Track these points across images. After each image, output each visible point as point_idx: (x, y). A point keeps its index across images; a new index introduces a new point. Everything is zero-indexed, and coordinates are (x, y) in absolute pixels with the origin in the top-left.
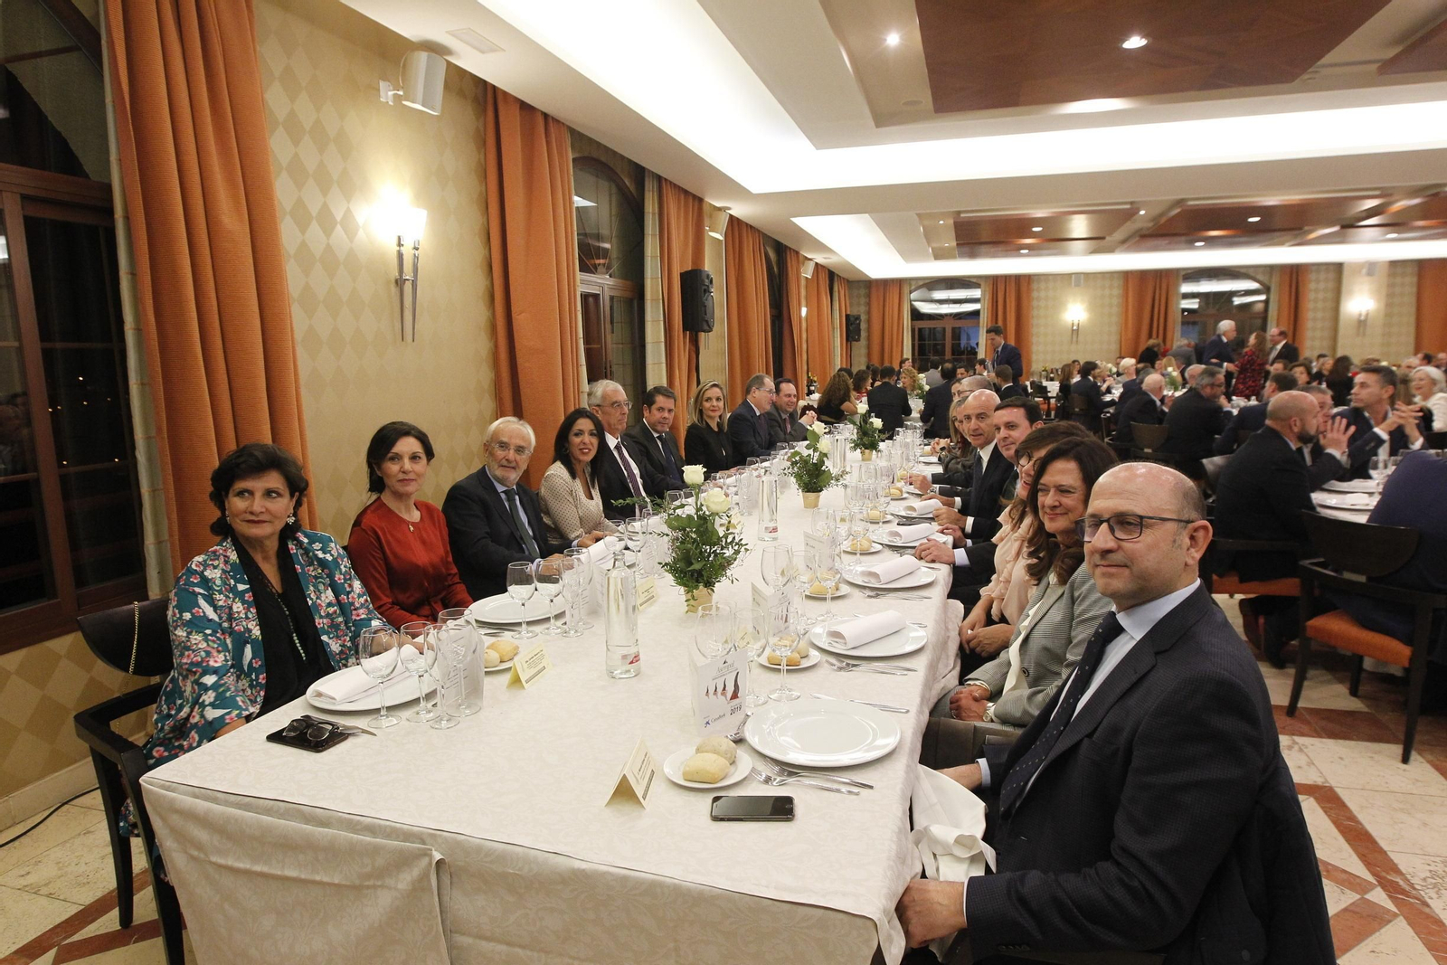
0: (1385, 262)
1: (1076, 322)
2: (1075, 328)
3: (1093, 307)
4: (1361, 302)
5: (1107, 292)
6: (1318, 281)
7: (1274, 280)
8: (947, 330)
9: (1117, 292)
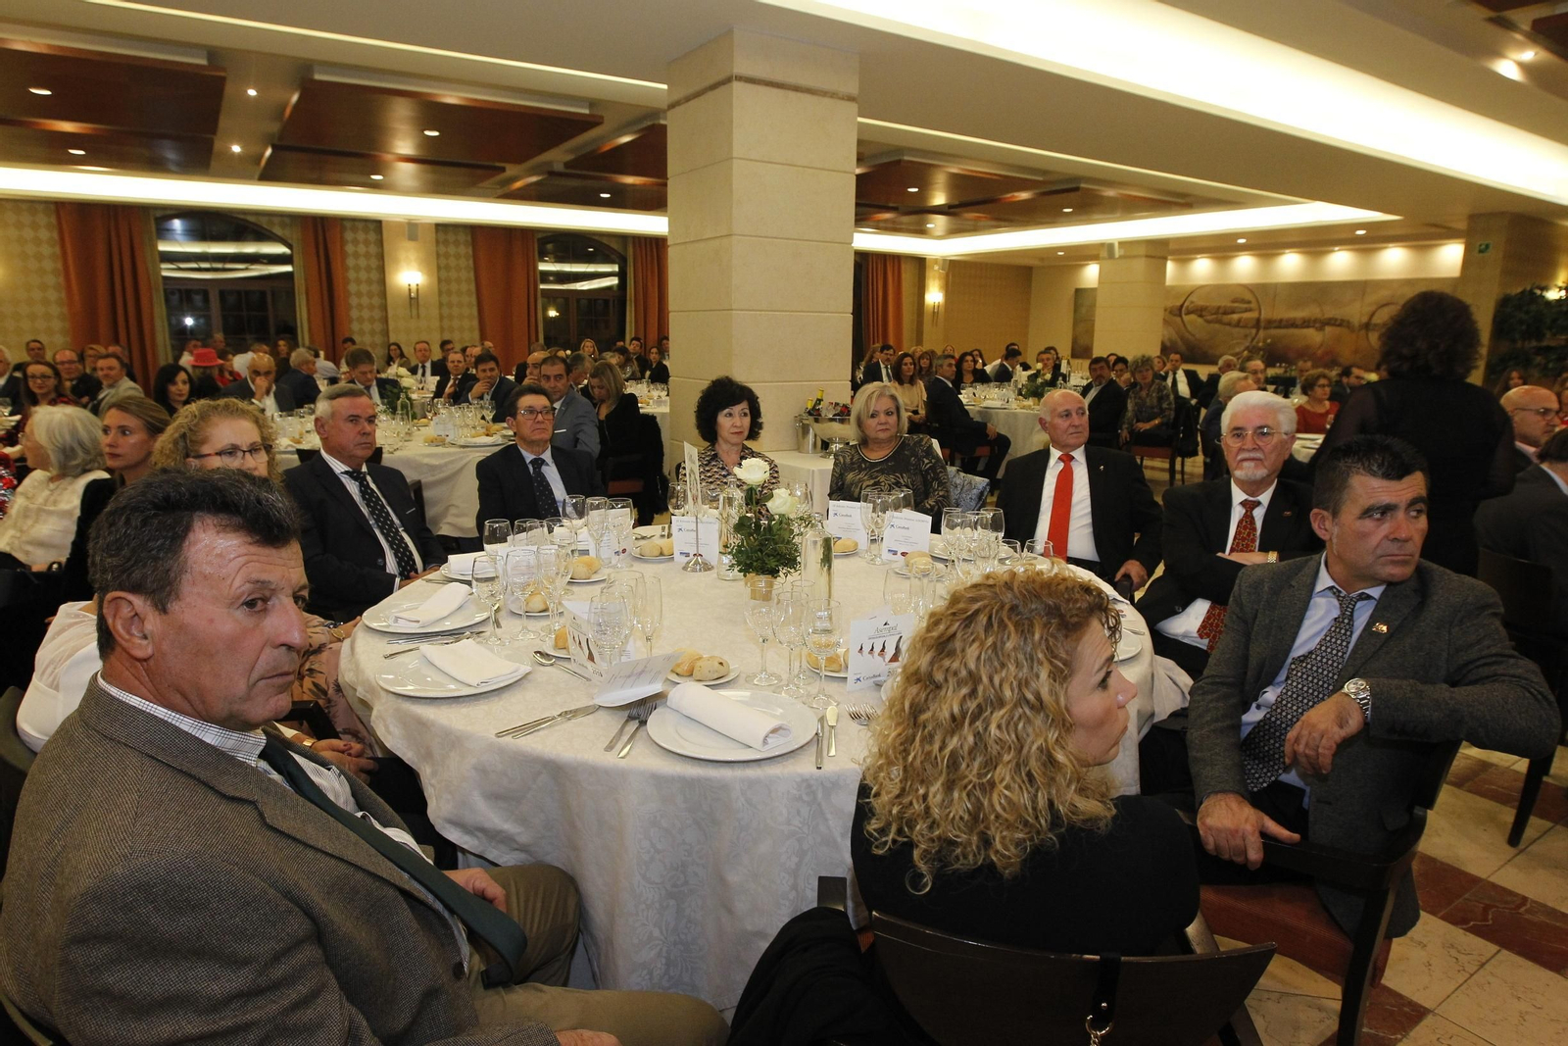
0: (430, 224)
4: (409, 275)
6: (356, 242)
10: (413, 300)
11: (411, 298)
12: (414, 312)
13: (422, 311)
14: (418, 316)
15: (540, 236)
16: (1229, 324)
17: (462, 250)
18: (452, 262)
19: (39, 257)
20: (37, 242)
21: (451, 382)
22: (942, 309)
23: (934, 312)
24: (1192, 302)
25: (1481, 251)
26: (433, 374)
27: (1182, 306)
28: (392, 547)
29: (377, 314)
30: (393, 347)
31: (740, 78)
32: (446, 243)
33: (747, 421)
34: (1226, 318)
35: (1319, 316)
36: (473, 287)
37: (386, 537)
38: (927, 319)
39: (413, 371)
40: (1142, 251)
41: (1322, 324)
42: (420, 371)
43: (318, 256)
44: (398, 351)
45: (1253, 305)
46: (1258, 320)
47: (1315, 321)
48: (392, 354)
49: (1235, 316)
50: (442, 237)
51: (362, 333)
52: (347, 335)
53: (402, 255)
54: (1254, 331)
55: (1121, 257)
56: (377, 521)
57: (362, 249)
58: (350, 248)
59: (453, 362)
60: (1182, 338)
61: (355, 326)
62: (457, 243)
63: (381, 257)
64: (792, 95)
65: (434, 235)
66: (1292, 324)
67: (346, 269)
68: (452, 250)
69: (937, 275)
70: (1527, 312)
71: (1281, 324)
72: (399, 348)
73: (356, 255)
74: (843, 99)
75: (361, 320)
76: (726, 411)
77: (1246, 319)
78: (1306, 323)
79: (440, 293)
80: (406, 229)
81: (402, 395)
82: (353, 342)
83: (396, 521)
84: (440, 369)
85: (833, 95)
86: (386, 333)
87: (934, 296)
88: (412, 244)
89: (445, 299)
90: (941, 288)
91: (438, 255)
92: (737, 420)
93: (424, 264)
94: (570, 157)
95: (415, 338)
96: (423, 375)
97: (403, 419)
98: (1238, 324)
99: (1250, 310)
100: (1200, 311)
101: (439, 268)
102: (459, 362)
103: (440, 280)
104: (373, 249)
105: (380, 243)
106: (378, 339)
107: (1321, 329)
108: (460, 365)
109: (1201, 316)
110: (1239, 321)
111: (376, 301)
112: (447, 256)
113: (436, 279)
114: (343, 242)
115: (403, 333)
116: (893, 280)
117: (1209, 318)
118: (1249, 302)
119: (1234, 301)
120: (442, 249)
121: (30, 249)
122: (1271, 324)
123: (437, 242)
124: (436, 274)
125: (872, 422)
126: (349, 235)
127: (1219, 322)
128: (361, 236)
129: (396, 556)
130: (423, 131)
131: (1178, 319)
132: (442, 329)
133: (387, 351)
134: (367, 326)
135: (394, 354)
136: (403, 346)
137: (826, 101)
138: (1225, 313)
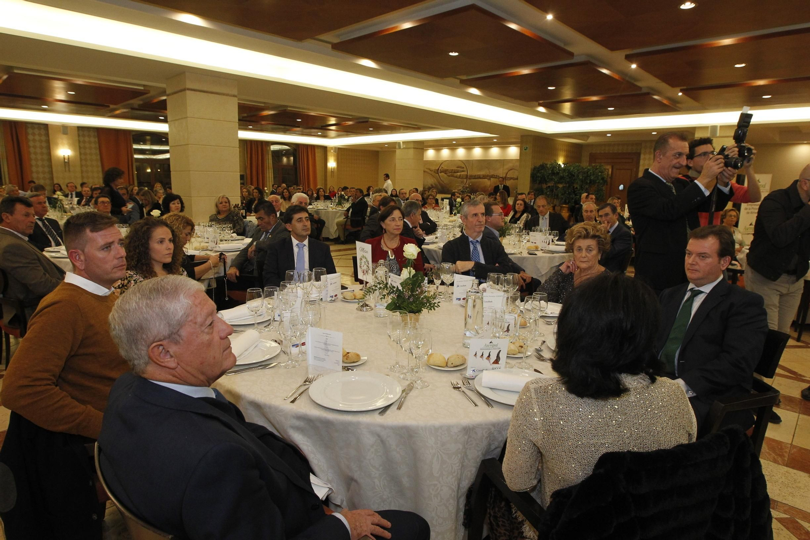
0: (74, 127)
6: (34, 134)
10: (66, 163)
11: (65, 162)
12: (67, 169)
13: (72, 169)
14: (69, 171)
15: (134, 133)
16: (456, 177)
17: (92, 139)
18: (87, 145)
21: (84, 200)
22: (336, 170)
23: (332, 171)
24: (442, 168)
25: (525, 150)
26: (76, 197)
27: (438, 169)
28: (53, 240)
29: (47, 169)
30: (56, 186)
31: (189, 89)
32: (84, 136)
33: (180, 205)
34: (455, 174)
35: (488, 174)
36: (99, 157)
37: (52, 237)
38: (329, 174)
39: (66, 196)
40: (412, 146)
41: (489, 177)
42: (70, 196)
43: (13, 140)
44: (59, 188)
45: (465, 169)
46: (467, 175)
47: (487, 176)
48: (55, 188)
49: (459, 174)
50: (81, 133)
51: (38, 178)
52: (30, 180)
53: (60, 141)
54: (465, 180)
55: (403, 148)
56: (48, 233)
57: (37, 138)
58: (30, 137)
59: (85, 191)
60: (439, 183)
61: (35, 175)
62: (89, 136)
63: (48, 142)
64: (210, 95)
65: (77, 132)
66: (479, 177)
67: (29, 147)
68: (87, 139)
69: (333, 154)
70: (540, 173)
71: (475, 177)
72: (60, 186)
73: (34, 140)
74: (231, 96)
75: (38, 172)
76: (172, 202)
77: (463, 175)
78: (484, 177)
79: (81, 160)
80: (62, 128)
81: (59, 202)
82: (34, 182)
83: (55, 234)
84: (79, 195)
85: (227, 95)
86: (52, 179)
87: (332, 164)
88: (64, 136)
89: (84, 163)
90: (335, 160)
91: (79, 142)
92: (177, 205)
93: (72, 146)
94: (141, 102)
95: (67, 181)
96: (72, 197)
97: (59, 211)
98: (460, 177)
99: (464, 171)
100: (445, 171)
101: (80, 148)
102: (88, 191)
103: (80, 154)
104: (43, 138)
105: (47, 135)
106: (48, 182)
107: (490, 179)
108: (89, 193)
109: (446, 174)
110: (460, 175)
111: (46, 163)
112: (84, 142)
113: (78, 153)
114: (27, 134)
115: (60, 178)
116: (312, 157)
117: (449, 174)
118: (463, 168)
119: (457, 168)
120: (82, 139)
122: (472, 177)
123: (79, 136)
124: (78, 151)
125: (221, 205)
126: (30, 131)
127: (452, 176)
128: (37, 131)
129: (55, 242)
130: (67, 92)
131: (437, 175)
132: (83, 177)
133: (52, 188)
134: (41, 176)
135: (56, 188)
136: (62, 185)
137: (225, 97)
138: (455, 172)
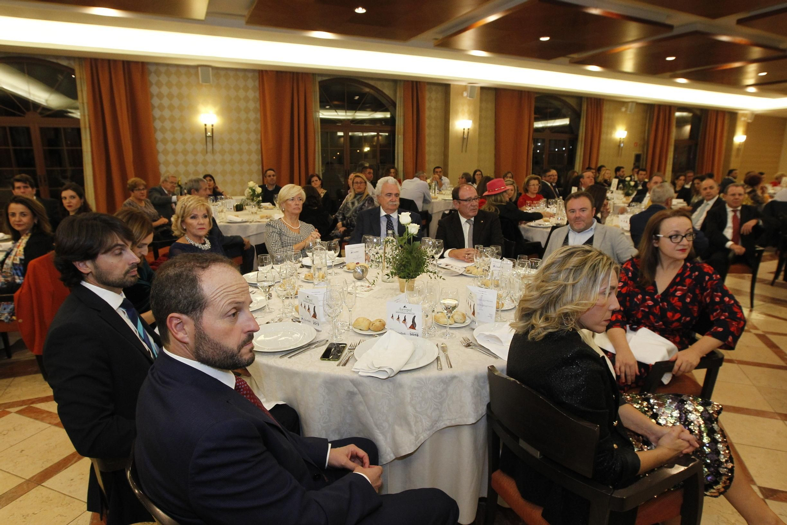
1: (209, 127)
2: (209, 134)
3: (227, 110)
4: (463, 122)
5: (242, 93)
7: (398, 94)
8: (32, 131)
9: (253, 94)
19: (247, 110)
20: (246, 99)
121: (242, 104)
